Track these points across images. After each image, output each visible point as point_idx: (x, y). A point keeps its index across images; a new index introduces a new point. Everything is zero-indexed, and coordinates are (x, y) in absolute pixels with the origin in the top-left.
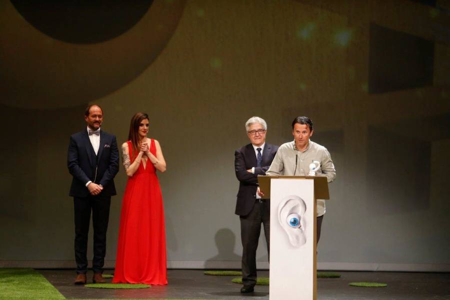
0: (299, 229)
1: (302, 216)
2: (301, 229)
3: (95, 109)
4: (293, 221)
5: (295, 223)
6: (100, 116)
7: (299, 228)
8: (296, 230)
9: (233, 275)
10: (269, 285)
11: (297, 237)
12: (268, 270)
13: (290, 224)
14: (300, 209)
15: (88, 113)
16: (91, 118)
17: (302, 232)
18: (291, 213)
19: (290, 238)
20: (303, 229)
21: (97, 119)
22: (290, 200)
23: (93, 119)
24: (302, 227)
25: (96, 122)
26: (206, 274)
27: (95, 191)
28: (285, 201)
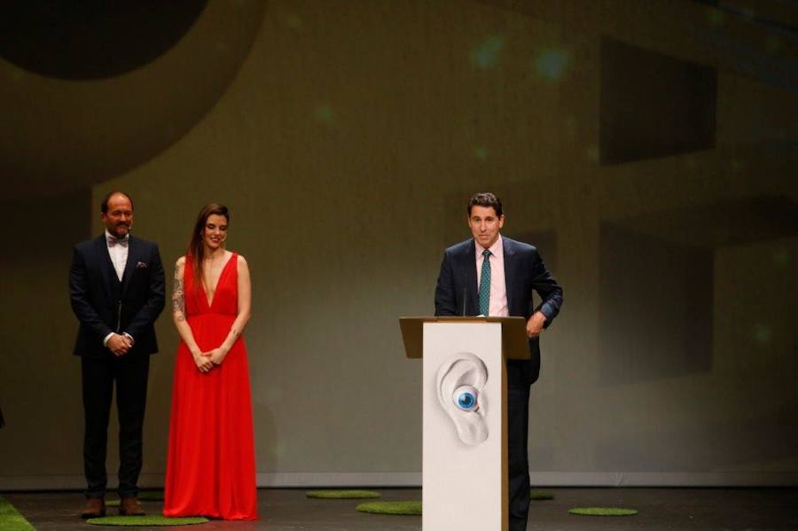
0: (476, 414)
1: (480, 390)
2: (479, 414)
3: (119, 200)
4: (463, 398)
5: (468, 402)
6: (127, 213)
7: (476, 411)
8: (470, 415)
9: (360, 499)
10: (421, 515)
11: (472, 428)
12: (420, 488)
13: (458, 404)
14: (477, 378)
15: (105, 208)
16: (112, 217)
17: (481, 418)
18: (460, 385)
19: (460, 430)
20: (483, 413)
21: (123, 218)
22: (458, 361)
23: (116, 218)
24: (481, 410)
25: (121, 223)
26: (309, 497)
27: (120, 350)
28: (450, 364)
